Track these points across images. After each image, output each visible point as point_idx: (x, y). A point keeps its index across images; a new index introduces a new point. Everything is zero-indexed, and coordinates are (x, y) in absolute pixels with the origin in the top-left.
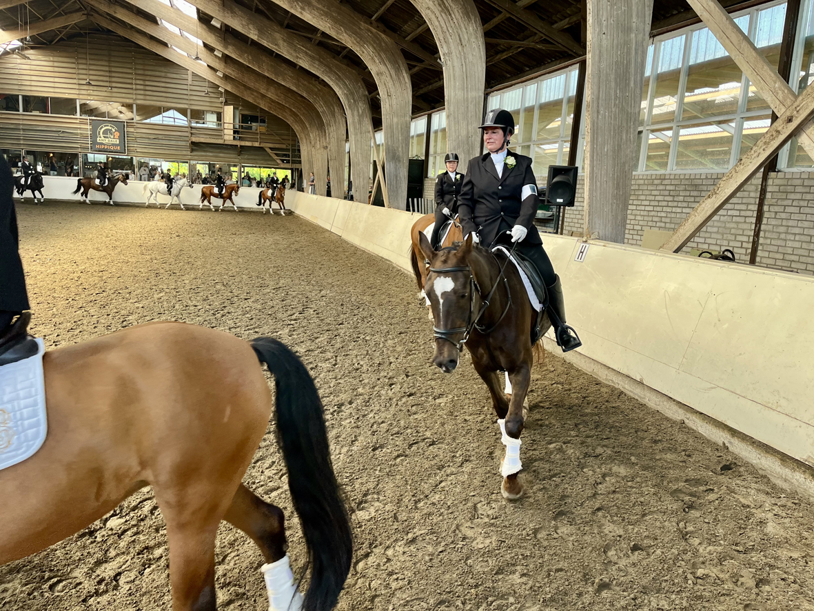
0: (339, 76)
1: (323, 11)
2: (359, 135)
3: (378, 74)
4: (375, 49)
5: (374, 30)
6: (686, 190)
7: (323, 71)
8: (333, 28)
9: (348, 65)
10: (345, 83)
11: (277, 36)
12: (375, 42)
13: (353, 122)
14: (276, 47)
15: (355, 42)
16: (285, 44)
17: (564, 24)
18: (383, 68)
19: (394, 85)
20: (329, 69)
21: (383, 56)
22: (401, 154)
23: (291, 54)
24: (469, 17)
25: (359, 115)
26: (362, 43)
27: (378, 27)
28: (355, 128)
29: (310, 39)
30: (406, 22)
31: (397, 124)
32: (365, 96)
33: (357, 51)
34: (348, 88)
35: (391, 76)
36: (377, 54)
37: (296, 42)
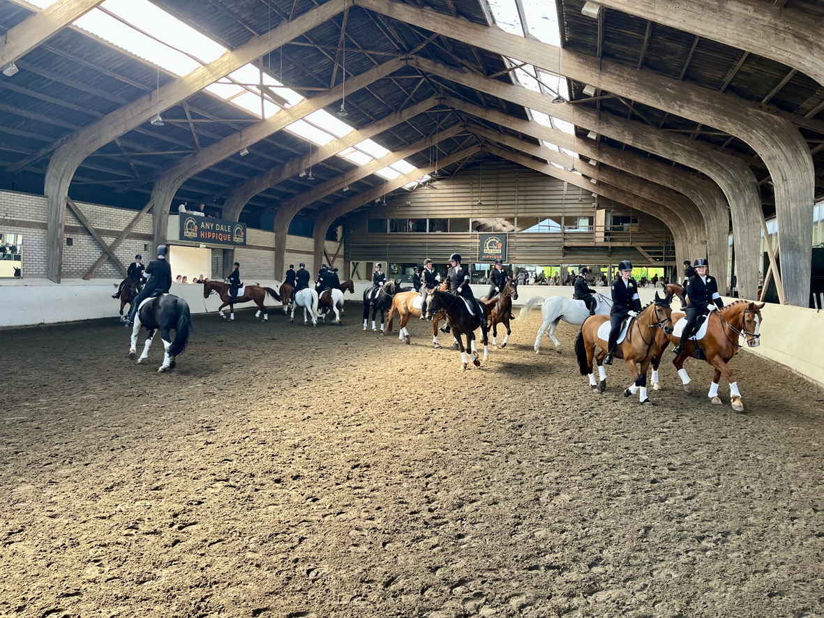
0: (721, 167)
1: (704, 104)
2: (745, 227)
3: (770, 159)
4: (765, 132)
5: (764, 114)
7: (702, 165)
8: (715, 120)
9: (732, 154)
10: (729, 173)
11: (653, 137)
12: (766, 126)
13: (739, 213)
14: (651, 148)
15: (741, 129)
16: (661, 143)
18: (775, 151)
19: (791, 167)
20: (710, 161)
21: (776, 138)
22: (801, 243)
23: (667, 152)
25: (745, 205)
26: (749, 129)
27: (769, 109)
28: (740, 219)
29: (688, 135)
30: (804, 99)
31: (796, 210)
32: (752, 183)
33: (744, 138)
34: (732, 177)
35: (787, 159)
36: (768, 138)
37: (672, 140)
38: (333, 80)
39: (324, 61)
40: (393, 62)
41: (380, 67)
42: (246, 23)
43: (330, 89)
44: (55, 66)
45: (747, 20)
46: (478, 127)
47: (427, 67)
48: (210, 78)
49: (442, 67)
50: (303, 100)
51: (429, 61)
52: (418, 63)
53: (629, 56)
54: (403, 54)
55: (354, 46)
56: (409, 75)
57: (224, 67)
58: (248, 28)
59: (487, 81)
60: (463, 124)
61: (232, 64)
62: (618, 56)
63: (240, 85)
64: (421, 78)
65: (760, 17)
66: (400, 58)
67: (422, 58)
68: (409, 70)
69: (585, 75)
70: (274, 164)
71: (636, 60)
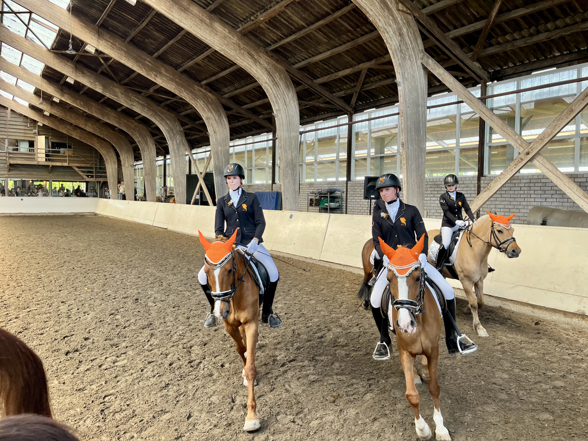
0: (162, 118)
1: (170, 78)
2: (178, 158)
3: (207, 119)
4: (204, 102)
5: (204, 91)
6: (431, 188)
7: (151, 115)
8: (176, 89)
10: (167, 123)
11: (117, 90)
12: (204, 98)
13: (174, 149)
14: (116, 98)
15: (191, 98)
16: (123, 96)
17: (342, 94)
18: (210, 115)
19: (218, 126)
20: (156, 114)
21: (210, 107)
23: (127, 103)
24: (289, 89)
25: (176, 144)
26: (196, 99)
27: (206, 89)
28: (175, 153)
29: (140, 93)
30: (226, 86)
31: (221, 151)
33: (193, 103)
35: (216, 120)
36: (206, 106)
37: (130, 95)
45: (225, 37)
53: (119, 31)
62: (111, 29)
65: (231, 37)
69: (86, 36)
71: (124, 36)
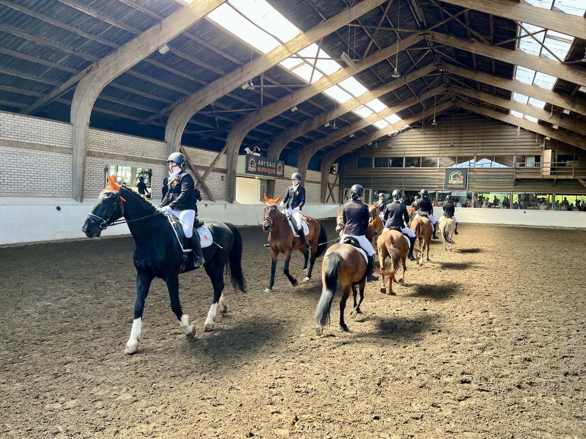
38: (366, 53)
39: (364, 38)
40: (413, 37)
41: (402, 42)
42: (319, 10)
43: (362, 59)
44: (185, 47)
46: (458, 87)
47: (441, 39)
48: (287, 53)
49: (454, 39)
50: (340, 69)
51: (443, 35)
52: (433, 36)
54: (421, 30)
55: (388, 25)
56: (419, 47)
57: (298, 45)
58: (321, 15)
59: (492, 48)
60: (446, 85)
61: (304, 42)
63: (302, 58)
64: (428, 49)
66: (418, 34)
67: (437, 33)
68: (423, 43)
70: (306, 118)
